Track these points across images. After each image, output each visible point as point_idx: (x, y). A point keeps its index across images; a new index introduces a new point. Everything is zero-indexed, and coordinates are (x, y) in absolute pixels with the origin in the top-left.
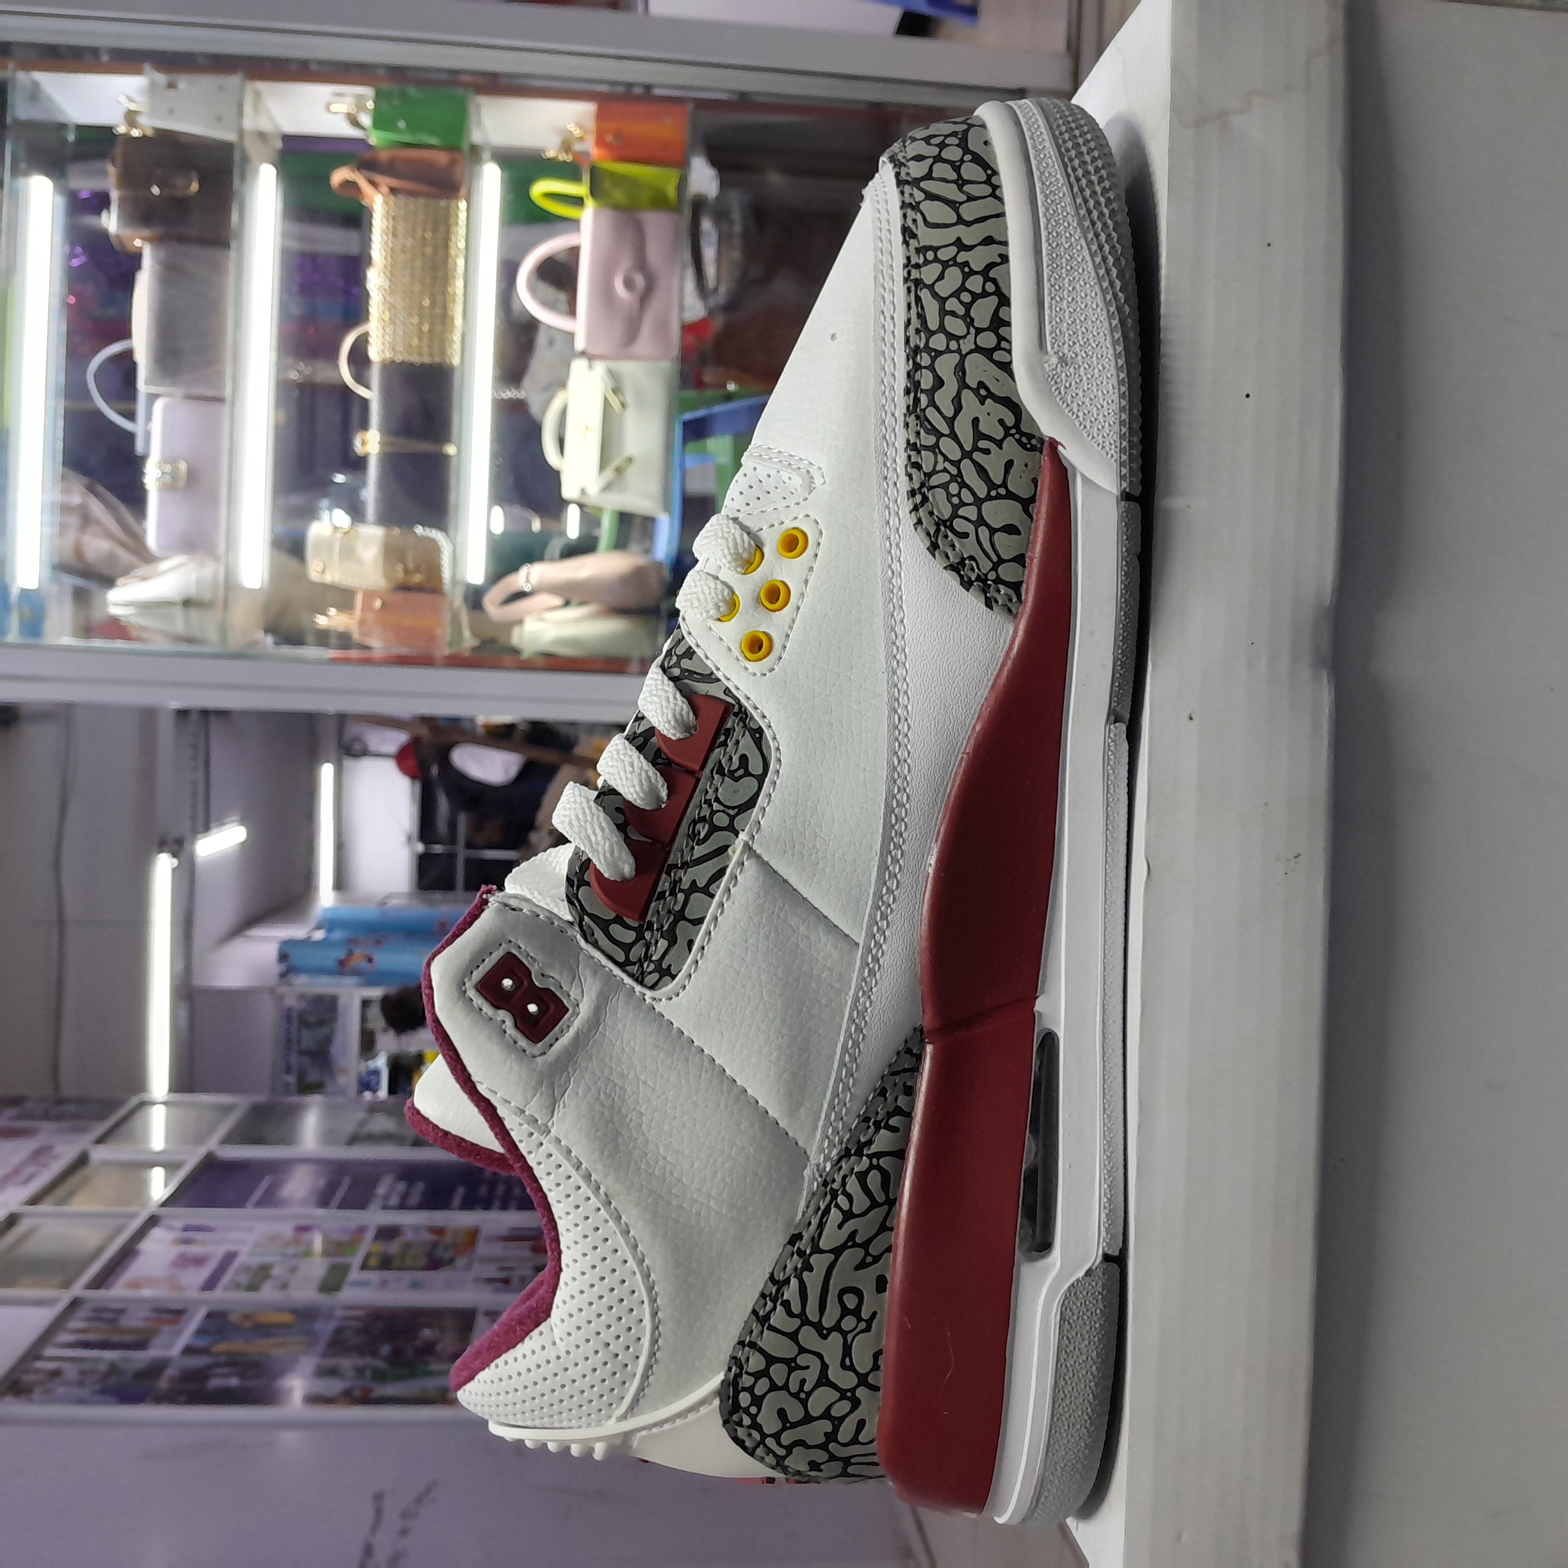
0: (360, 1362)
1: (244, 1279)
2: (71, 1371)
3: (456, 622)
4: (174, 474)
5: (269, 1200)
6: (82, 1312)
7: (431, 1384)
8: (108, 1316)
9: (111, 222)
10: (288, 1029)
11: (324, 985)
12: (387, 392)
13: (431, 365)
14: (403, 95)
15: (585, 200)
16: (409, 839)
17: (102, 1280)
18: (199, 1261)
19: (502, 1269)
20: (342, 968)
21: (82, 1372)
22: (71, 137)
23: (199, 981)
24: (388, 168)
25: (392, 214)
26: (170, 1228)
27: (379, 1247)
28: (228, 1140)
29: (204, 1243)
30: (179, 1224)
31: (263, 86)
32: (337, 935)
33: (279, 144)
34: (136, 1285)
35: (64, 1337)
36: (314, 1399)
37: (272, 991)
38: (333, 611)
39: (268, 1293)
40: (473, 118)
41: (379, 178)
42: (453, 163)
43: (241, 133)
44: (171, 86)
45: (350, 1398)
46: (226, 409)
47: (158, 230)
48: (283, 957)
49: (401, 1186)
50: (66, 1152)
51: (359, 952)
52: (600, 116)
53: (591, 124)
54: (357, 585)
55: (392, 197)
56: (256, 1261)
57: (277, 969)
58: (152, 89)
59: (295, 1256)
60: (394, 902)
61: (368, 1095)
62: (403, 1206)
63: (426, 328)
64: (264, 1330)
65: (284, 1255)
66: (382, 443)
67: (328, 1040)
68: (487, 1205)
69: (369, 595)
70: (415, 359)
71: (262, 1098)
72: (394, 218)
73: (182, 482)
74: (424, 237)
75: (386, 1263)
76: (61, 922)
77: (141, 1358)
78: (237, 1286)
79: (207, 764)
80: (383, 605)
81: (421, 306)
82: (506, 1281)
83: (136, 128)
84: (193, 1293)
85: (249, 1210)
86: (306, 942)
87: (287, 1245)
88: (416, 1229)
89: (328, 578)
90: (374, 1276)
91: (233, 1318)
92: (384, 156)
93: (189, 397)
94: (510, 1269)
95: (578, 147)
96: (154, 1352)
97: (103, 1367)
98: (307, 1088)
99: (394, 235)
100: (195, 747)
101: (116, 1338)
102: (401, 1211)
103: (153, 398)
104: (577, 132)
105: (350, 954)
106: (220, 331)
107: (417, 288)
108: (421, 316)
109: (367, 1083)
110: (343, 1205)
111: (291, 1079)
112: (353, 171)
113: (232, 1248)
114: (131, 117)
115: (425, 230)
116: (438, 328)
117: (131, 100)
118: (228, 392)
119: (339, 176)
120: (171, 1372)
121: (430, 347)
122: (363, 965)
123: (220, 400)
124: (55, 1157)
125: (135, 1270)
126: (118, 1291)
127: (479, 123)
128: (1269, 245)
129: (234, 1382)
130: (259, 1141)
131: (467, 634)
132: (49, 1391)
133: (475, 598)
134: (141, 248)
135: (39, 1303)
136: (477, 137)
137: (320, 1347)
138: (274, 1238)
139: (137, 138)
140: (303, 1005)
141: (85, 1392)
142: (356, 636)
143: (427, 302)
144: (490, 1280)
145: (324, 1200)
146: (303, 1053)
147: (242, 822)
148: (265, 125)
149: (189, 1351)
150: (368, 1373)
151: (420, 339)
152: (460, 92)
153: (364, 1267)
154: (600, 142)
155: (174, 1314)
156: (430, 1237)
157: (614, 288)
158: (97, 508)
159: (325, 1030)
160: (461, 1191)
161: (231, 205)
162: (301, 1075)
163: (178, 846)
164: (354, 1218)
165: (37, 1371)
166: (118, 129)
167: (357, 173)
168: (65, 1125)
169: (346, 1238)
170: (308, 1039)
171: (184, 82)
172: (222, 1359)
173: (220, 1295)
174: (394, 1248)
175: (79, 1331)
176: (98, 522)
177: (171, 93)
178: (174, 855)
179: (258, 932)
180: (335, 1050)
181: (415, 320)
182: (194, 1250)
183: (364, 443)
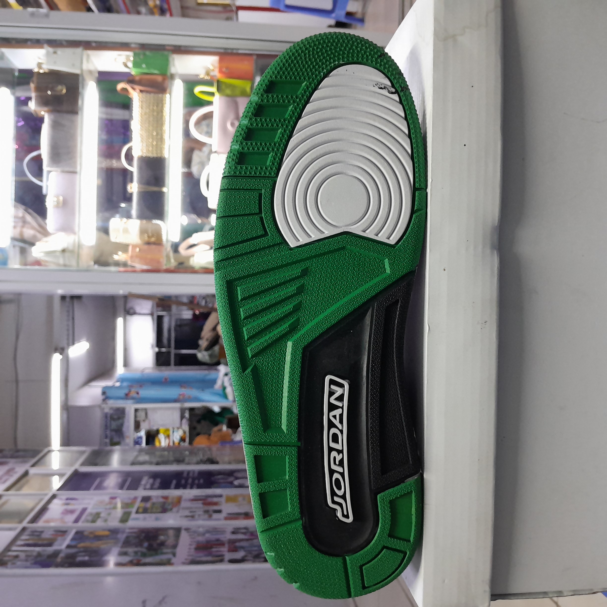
0: (136, 549)
1: (90, 518)
2: (22, 555)
3: (168, 257)
4: (58, 202)
5: (99, 487)
6: (27, 532)
7: (164, 557)
8: (37, 534)
9: (32, 106)
10: (106, 421)
11: (120, 404)
12: (140, 169)
13: (157, 158)
14: (144, 55)
15: (215, 94)
16: (152, 346)
17: (35, 520)
18: (72, 512)
19: (191, 512)
20: (127, 396)
21: (27, 556)
22: (17, 74)
23: (71, 403)
24: (139, 83)
25: (141, 100)
26: (61, 499)
27: (143, 505)
28: (83, 464)
29: (74, 504)
30: (64, 497)
31: (90, 52)
32: (125, 384)
33: (97, 75)
34: (47, 521)
35: (19, 542)
36: (118, 564)
37: (99, 406)
38: (120, 253)
39: (99, 523)
40: (171, 63)
41: (136, 87)
42: (164, 79)
43: (82, 70)
44: (55, 53)
45: (132, 563)
46: (78, 176)
47: (50, 108)
48: (104, 393)
49: (151, 481)
50: (20, 470)
51: (133, 390)
52: (221, 61)
53: (217, 65)
54: (129, 243)
55: (141, 93)
56: (95, 511)
57: (101, 397)
58: (48, 54)
59: (110, 509)
60: (147, 371)
61: (138, 447)
62: (152, 488)
63: (155, 143)
64: (98, 538)
65: (106, 509)
66: (138, 188)
67: (122, 425)
68: (185, 487)
69: (134, 246)
70: (150, 155)
71: (96, 448)
72: (142, 102)
73: (61, 204)
74: (153, 109)
75: (145, 511)
76: (17, 381)
77: (50, 550)
78: (87, 521)
79: (73, 319)
80: (140, 250)
81: (153, 135)
82: (193, 517)
83: (41, 69)
84: (70, 524)
85: (91, 492)
86: (113, 387)
87: (107, 504)
88: (157, 497)
89: (118, 241)
90: (141, 516)
91: (86, 533)
92: (137, 78)
93: (63, 172)
94: (195, 512)
95: (212, 74)
96: (55, 547)
97: (35, 554)
98: (114, 444)
99: (142, 108)
100: (68, 311)
101: (40, 542)
102: (151, 490)
103: (49, 172)
104: (211, 68)
105: (130, 391)
106: (75, 146)
107: (151, 128)
108: (153, 139)
109: (137, 442)
110: (128, 489)
111: (108, 441)
112: (126, 84)
113: (84, 506)
114: (39, 65)
115: (153, 106)
116: (159, 143)
117: (39, 58)
118: (78, 169)
119: (120, 86)
120: (62, 555)
121: (156, 151)
122: (135, 395)
123: (75, 172)
124: (16, 473)
125: (47, 516)
126: (40, 524)
127: (174, 65)
128: (473, 86)
129: (86, 558)
130: (96, 464)
131: (172, 260)
132: (14, 564)
133: (175, 247)
134: (44, 115)
135: (10, 529)
136: (173, 70)
137: (120, 544)
138: (101, 502)
139: (42, 73)
140: (112, 412)
141: (28, 564)
142: (129, 263)
143: (155, 134)
144: (187, 517)
145: (121, 487)
146: (112, 430)
147: (87, 340)
148: (91, 68)
149: (68, 547)
150: (139, 554)
151: (152, 148)
152: (166, 53)
153: (137, 512)
154: (221, 71)
155: (62, 533)
156: (162, 500)
157: (227, 127)
158: (29, 218)
159: (120, 421)
160: (174, 482)
161: (78, 98)
162: (111, 440)
163: (62, 351)
164: (133, 493)
165: (9, 556)
166: (35, 70)
167: (127, 85)
168: (20, 460)
169: (129, 501)
170: (114, 425)
171: (60, 51)
172: (82, 549)
173: (81, 525)
174: (149, 505)
175: (26, 540)
176: (29, 223)
177: (55, 55)
178: (61, 354)
179: (94, 384)
180: (124, 429)
181: (150, 140)
182: (70, 507)
183: (131, 188)
